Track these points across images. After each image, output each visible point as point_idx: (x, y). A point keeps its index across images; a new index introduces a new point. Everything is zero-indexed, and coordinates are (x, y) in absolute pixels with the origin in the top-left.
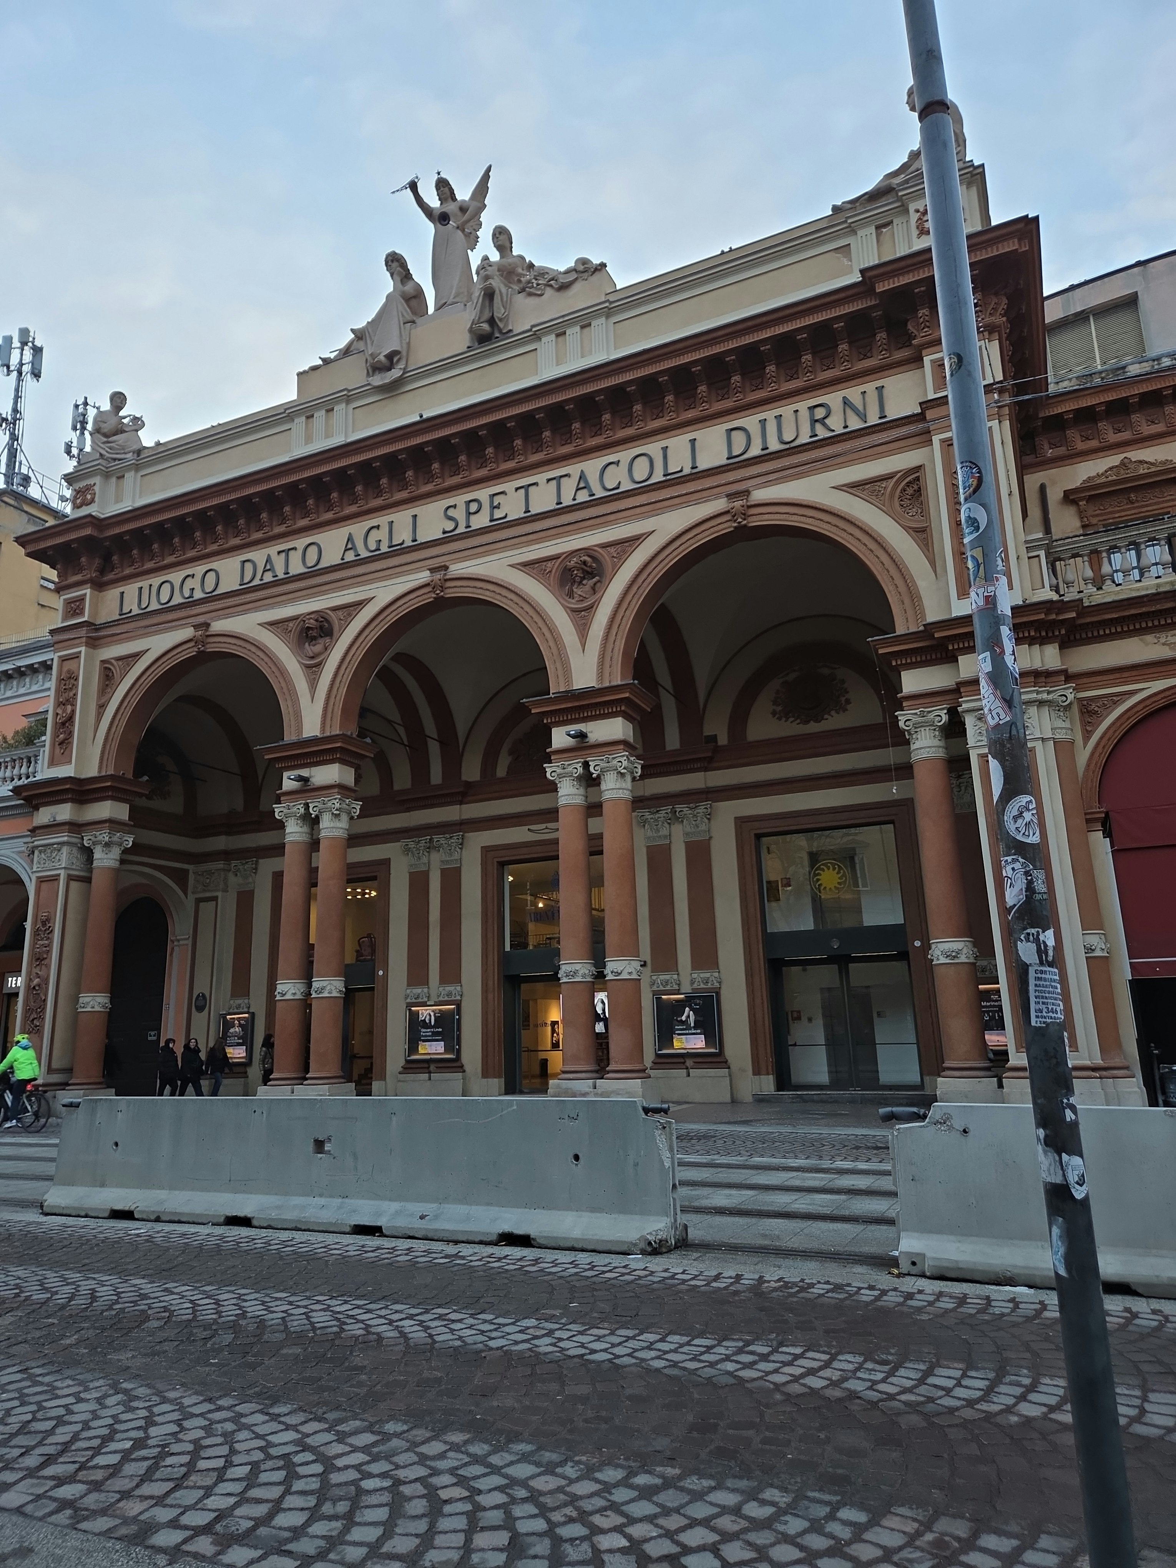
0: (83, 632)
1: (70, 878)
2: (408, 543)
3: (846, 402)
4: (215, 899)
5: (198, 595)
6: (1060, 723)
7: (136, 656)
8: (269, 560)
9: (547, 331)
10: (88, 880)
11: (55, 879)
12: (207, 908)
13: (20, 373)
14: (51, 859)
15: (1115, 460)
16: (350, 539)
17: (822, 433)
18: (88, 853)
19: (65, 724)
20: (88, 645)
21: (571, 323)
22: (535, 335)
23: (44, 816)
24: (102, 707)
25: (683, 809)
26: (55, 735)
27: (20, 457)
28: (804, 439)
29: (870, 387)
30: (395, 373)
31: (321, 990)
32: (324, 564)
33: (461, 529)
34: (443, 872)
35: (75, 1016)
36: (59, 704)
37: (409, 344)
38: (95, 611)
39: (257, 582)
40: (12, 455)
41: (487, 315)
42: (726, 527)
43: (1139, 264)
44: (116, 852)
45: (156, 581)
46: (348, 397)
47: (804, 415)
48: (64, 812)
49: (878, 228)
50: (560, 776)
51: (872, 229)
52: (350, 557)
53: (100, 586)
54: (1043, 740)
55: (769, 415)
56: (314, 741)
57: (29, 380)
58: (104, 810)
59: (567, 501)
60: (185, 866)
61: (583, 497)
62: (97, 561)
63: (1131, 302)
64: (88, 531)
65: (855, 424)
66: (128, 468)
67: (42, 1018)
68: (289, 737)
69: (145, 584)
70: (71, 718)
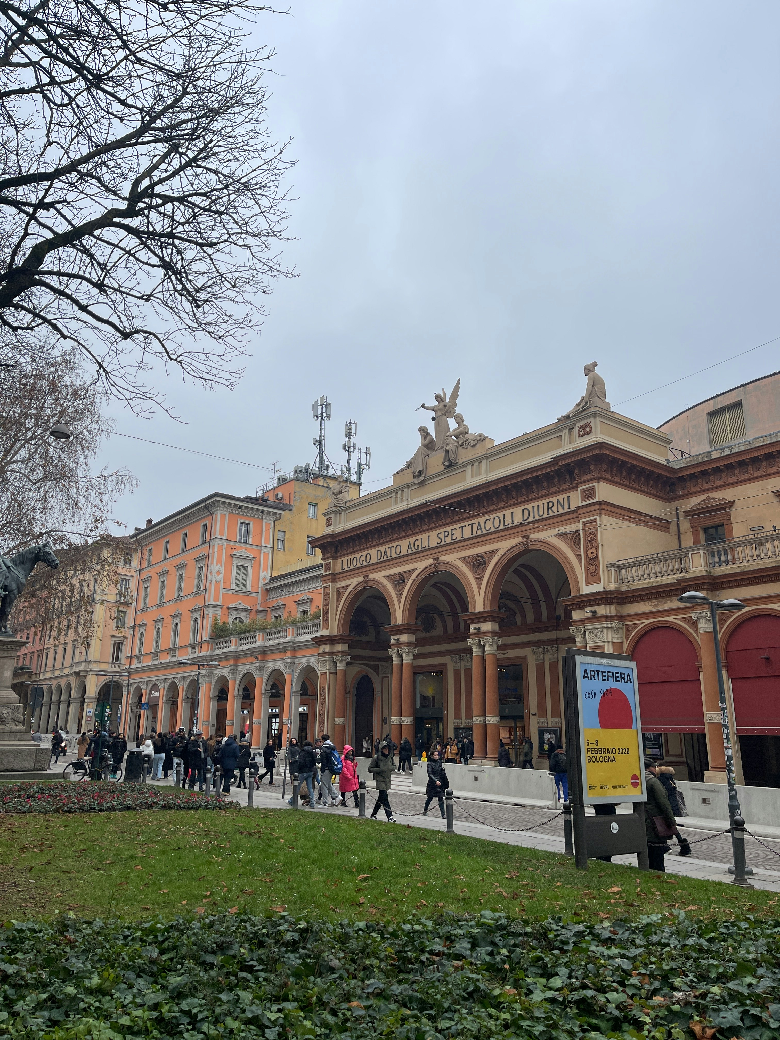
0: (330, 577)
1: (330, 673)
2: (427, 547)
3: (558, 501)
4: (388, 677)
5: (365, 564)
6: (614, 635)
7: (347, 587)
8: (385, 551)
9: (468, 464)
10: (336, 673)
11: (325, 673)
12: (386, 680)
13: (322, 418)
14: (324, 666)
15: (704, 497)
16: (409, 544)
17: (552, 514)
18: (335, 663)
19: (326, 613)
20: (332, 582)
21: (476, 461)
22: (465, 465)
23: (322, 649)
24: (337, 606)
25: (548, 648)
26: (323, 618)
27: (325, 458)
28: (546, 516)
29: (565, 496)
30: (422, 478)
31: (404, 721)
32: (401, 554)
33: (443, 543)
34: (465, 670)
35: (334, 726)
36: (324, 605)
37: (426, 466)
38: (334, 569)
39: (382, 560)
40: (321, 458)
41: (447, 459)
42: (522, 549)
43: (743, 385)
44: (344, 663)
45: (352, 557)
46: (408, 486)
47: (546, 505)
48: (327, 648)
49: (570, 429)
50: (472, 644)
51: (567, 430)
52: (410, 552)
53: (335, 558)
54: (608, 642)
55: (535, 504)
56: (399, 626)
57: (326, 421)
58: (339, 647)
59: (475, 534)
60: (377, 663)
61: (479, 533)
62: (334, 549)
63: (738, 404)
64: (329, 540)
65: (561, 511)
66: (342, 510)
67: (323, 726)
68: (393, 623)
69: (348, 558)
70: (328, 611)
